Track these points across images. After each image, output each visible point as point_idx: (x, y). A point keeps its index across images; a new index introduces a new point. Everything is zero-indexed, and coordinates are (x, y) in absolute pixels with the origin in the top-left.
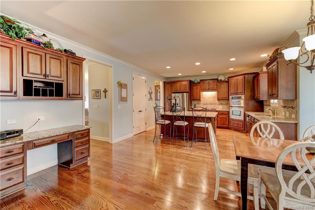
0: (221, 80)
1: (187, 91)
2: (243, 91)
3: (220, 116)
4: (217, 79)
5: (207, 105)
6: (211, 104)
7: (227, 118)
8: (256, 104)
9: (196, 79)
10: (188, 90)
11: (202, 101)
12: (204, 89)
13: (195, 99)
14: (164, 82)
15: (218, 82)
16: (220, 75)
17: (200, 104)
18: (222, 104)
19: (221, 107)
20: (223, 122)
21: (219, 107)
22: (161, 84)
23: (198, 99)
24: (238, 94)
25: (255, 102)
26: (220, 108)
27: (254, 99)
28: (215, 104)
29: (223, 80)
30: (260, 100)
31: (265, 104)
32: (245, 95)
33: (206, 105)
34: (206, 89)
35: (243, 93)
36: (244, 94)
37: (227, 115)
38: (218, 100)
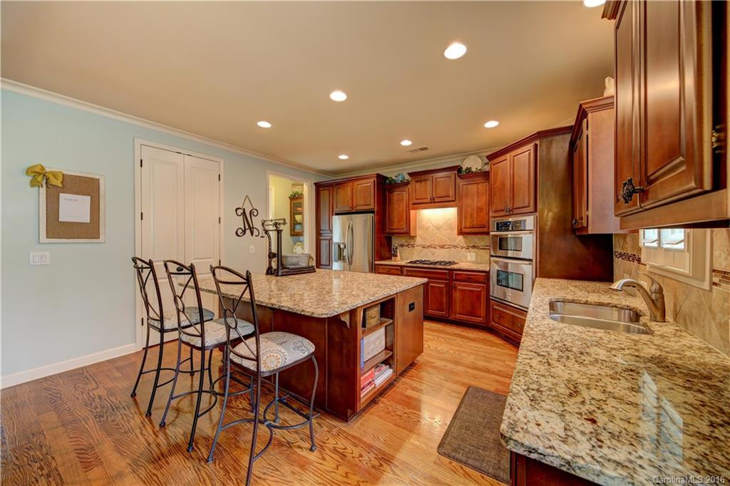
0: (469, 170)
1: (371, 207)
2: (529, 203)
3: (460, 285)
4: (459, 169)
5: (434, 250)
6: (442, 247)
7: (483, 293)
8: (579, 249)
9: (400, 172)
10: (372, 204)
11: (418, 239)
12: (421, 201)
13: (396, 231)
14: (315, 184)
15: (459, 176)
16: (466, 154)
17: (413, 246)
18: (474, 247)
19: (471, 256)
20: (469, 308)
21: (466, 256)
22: (307, 191)
23: (403, 231)
24: (515, 211)
25: (578, 242)
26: (469, 258)
27: (574, 231)
28: (454, 246)
29: (474, 170)
30: (590, 232)
31: (619, 251)
32: (537, 214)
33: (430, 248)
34: (425, 201)
35: (531, 209)
36: (536, 211)
37: (484, 283)
38: (461, 233)
